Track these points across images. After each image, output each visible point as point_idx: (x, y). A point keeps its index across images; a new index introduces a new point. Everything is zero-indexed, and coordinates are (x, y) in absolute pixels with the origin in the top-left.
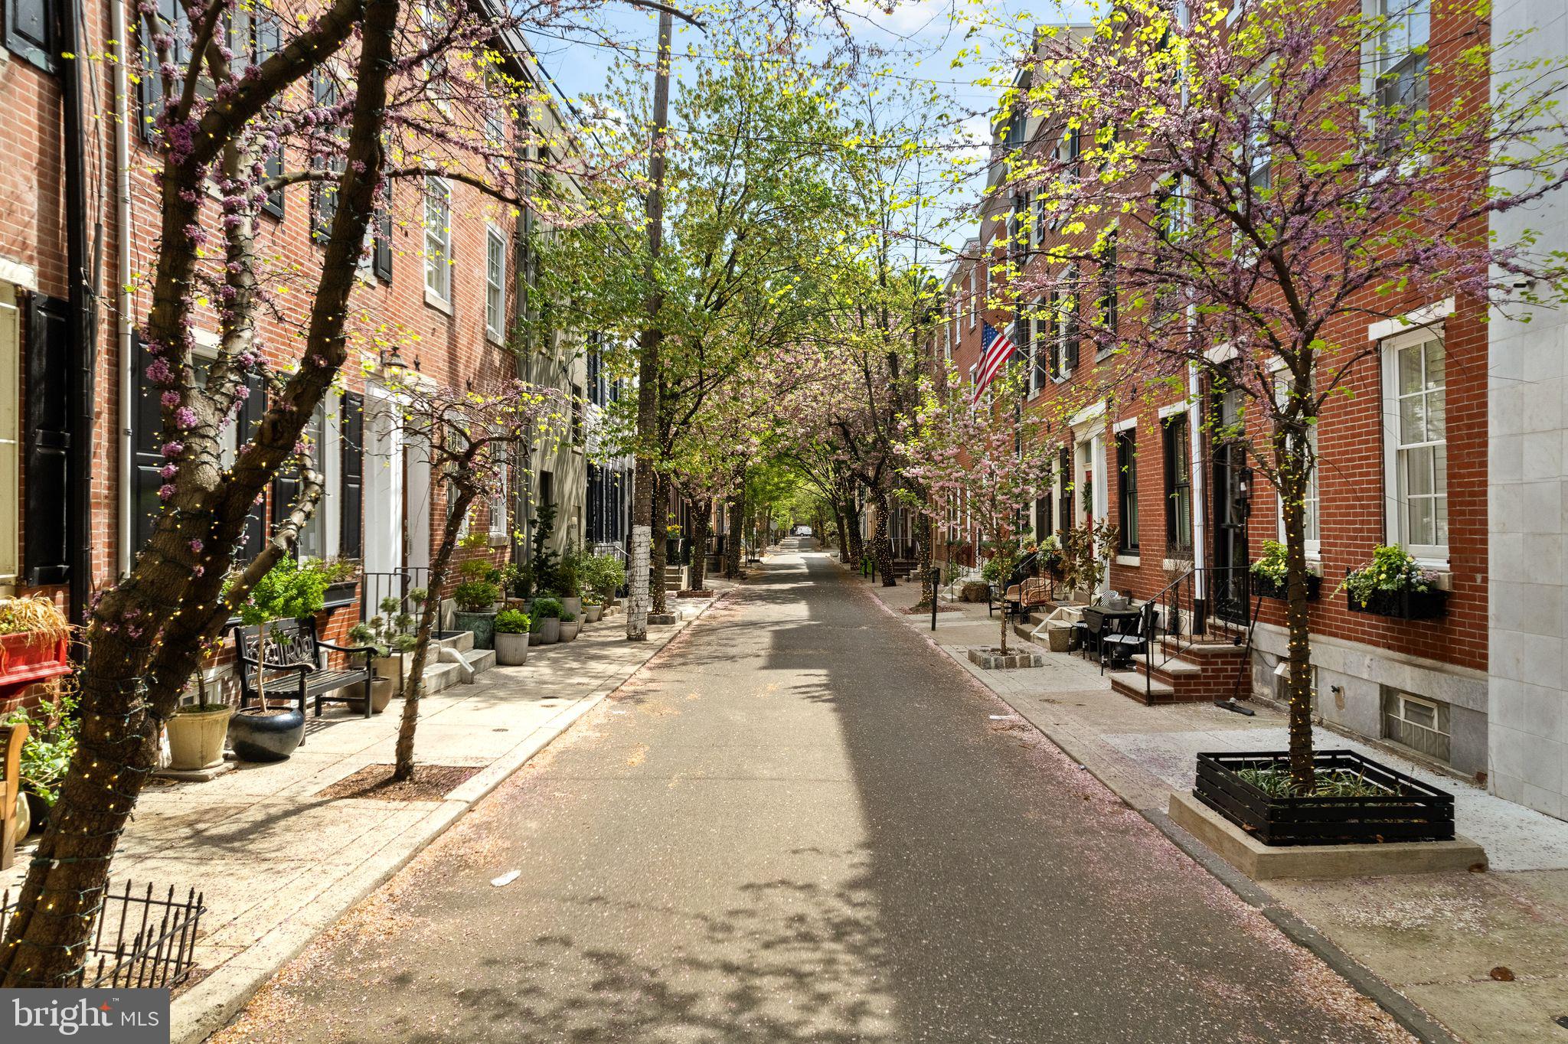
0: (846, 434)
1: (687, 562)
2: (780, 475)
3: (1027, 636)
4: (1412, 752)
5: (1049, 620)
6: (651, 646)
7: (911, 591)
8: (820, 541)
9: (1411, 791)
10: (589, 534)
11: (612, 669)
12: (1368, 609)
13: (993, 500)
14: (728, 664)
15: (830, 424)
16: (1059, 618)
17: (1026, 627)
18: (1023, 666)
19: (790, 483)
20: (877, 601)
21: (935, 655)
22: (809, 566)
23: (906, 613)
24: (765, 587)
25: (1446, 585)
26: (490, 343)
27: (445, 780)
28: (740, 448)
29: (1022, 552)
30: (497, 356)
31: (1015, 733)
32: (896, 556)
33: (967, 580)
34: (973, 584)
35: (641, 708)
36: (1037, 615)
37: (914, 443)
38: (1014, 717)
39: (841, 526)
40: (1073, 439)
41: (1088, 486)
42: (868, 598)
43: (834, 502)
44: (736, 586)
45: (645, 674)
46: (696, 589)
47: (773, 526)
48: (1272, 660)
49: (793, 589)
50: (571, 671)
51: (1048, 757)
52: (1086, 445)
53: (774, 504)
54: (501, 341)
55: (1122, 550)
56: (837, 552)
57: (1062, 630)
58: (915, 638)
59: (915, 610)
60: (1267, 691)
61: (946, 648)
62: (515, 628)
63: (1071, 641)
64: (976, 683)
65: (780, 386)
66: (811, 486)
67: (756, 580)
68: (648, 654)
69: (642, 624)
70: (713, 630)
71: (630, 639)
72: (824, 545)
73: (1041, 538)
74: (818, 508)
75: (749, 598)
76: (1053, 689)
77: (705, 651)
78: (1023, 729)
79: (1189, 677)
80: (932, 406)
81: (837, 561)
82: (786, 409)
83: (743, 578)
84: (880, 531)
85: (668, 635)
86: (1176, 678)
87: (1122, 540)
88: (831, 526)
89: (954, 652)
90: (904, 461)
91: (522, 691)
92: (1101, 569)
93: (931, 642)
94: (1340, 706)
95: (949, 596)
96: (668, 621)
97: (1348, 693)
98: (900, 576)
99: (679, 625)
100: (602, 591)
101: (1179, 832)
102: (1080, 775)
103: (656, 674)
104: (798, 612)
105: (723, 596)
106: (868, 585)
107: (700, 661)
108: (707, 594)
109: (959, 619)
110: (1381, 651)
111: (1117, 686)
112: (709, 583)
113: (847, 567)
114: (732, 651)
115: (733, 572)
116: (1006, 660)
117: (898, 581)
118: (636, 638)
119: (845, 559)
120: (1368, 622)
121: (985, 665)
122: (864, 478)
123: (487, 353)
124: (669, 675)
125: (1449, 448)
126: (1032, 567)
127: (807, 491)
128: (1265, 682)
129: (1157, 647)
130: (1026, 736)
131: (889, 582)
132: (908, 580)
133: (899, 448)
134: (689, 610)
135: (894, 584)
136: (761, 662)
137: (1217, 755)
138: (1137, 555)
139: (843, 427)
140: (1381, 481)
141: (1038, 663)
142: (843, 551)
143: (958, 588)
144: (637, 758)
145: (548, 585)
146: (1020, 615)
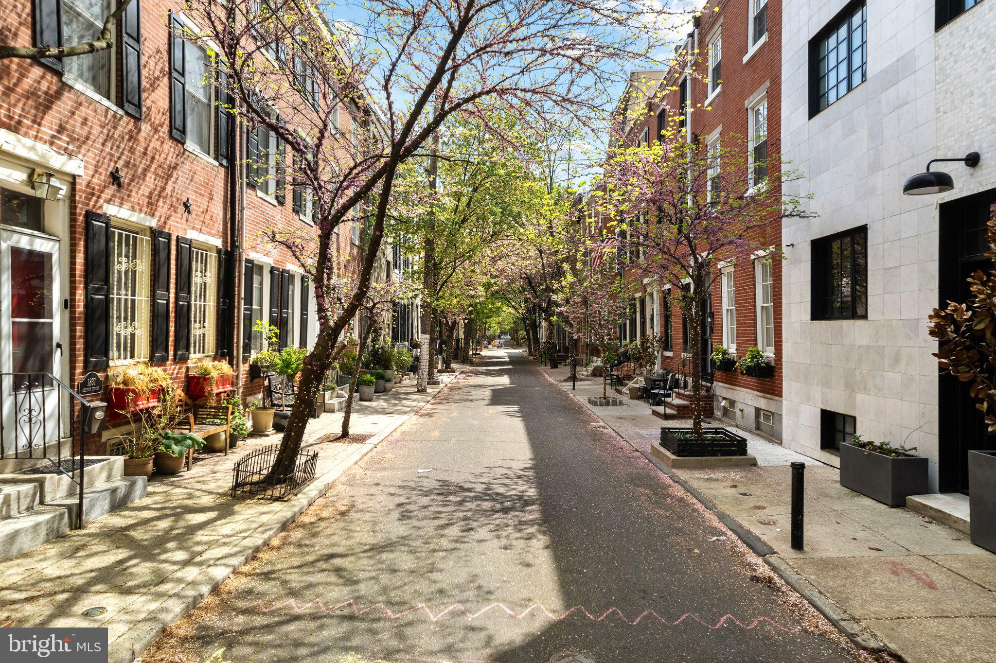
0: (530, 283)
1: (441, 354)
2: (492, 304)
3: (620, 392)
4: (764, 435)
5: (631, 384)
6: (429, 395)
7: (565, 371)
8: (515, 343)
9: (733, 438)
10: (393, 338)
11: (414, 404)
12: (746, 374)
13: (600, 324)
14: (470, 403)
15: (521, 278)
16: (636, 383)
17: (620, 388)
18: (613, 405)
19: (498, 308)
20: (547, 376)
21: (572, 401)
22: (509, 357)
23: (561, 381)
24: (485, 368)
25: (773, 364)
26: (353, 244)
27: (361, 439)
28: (472, 293)
29: (622, 350)
30: (355, 251)
31: (601, 429)
32: (559, 351)
33: (595, 364)
34: (598, 366)
35: (431, 419)
36: (626, 382)
37: (561, 295)
38: (602, 424)
39: (528, 334)
40: (646, 291)
41: (652, 316)
42: (542, 374)
43: (524, 319)
44: (468, 368)
45: (429, 406)
46: (447, 369)
47: (488, 333)
48: (720, 399)
49: (500, 370)
50: (395, 405)
51: (611, 437)
52: (651, 295)
53: (488, 320)
54: (357, 243)
55: (666, 348)
56: (526, 349)
57: (636, 389)
58: (564, 394)
59: (566, 381)
60: (719, 413)
61: (578, 397)
62: (368, 383)
63: (639, 394)
64: (589, 412)
65: (493, 258)
66: (511, 310)
67: (479, 365)
68: (429, 398)
69: (425, 384)
70: (460, 389)
71: (418, 391)
72: (518, 345)
73: (631, 342)
74: (515, 323)
75: (477, 374)
76: (623, 414)
77: (457, 397)
78: (604, 428)
79: (684, 407)
80: (570, 278)
81: (526, 354)
82: (497, 270)
83: (472, 364)
84: (550, 337)
85: (437, 390)
86: (678, 407)
87: (666, 344)
88: (522, 333)
89: (581, 400)
90: (556, 304)
91: (375, 411)
92: (656, 358)
93: (571, 395)
94: (743, 418)
95: (585, 373)
96: (436, 383)
97: (745, 412)
98: (561, 363)
99: (441, 386)
100: (401, 368)
101: (652, 457)
102: (622, 443)
103: (434, 406)
104: (504, 381)
105: (462, 372)
106: (542, 368)
107: (455, 402)
108: (453, 371)
109: (589, 385)
110: (756, 393)
111: (654, 413)
112: (454, 366)
113: (531, 358)
114: (471, 398)
115: (465, 360)
116: (606, 402)
117: (559, 366)
118: (421, 391)
119: (530, 353)
120: (751, 380)
121: (595, 404)
122: (541, 308)
123: (351, 249)
124: (440, 407)
125: (774, 307)
126: (626, 357)
127: (508, 314)
128: (719, 410)
129: (674, 395)
130: (605, 431)
131: (554, 366)
132: (565, 365)
133: (554, 297)
134: (446, 379)
135: (557, 367)
136: (486, 402)
137: (669, 429)
138: (671, 351)
139: (529, 279)
140: (755, 319)
141: (621, 403)
142: (530, 349)
143: (590, 369)
144: (436, 434)
145: (378, 363)
146: (619, 382)
